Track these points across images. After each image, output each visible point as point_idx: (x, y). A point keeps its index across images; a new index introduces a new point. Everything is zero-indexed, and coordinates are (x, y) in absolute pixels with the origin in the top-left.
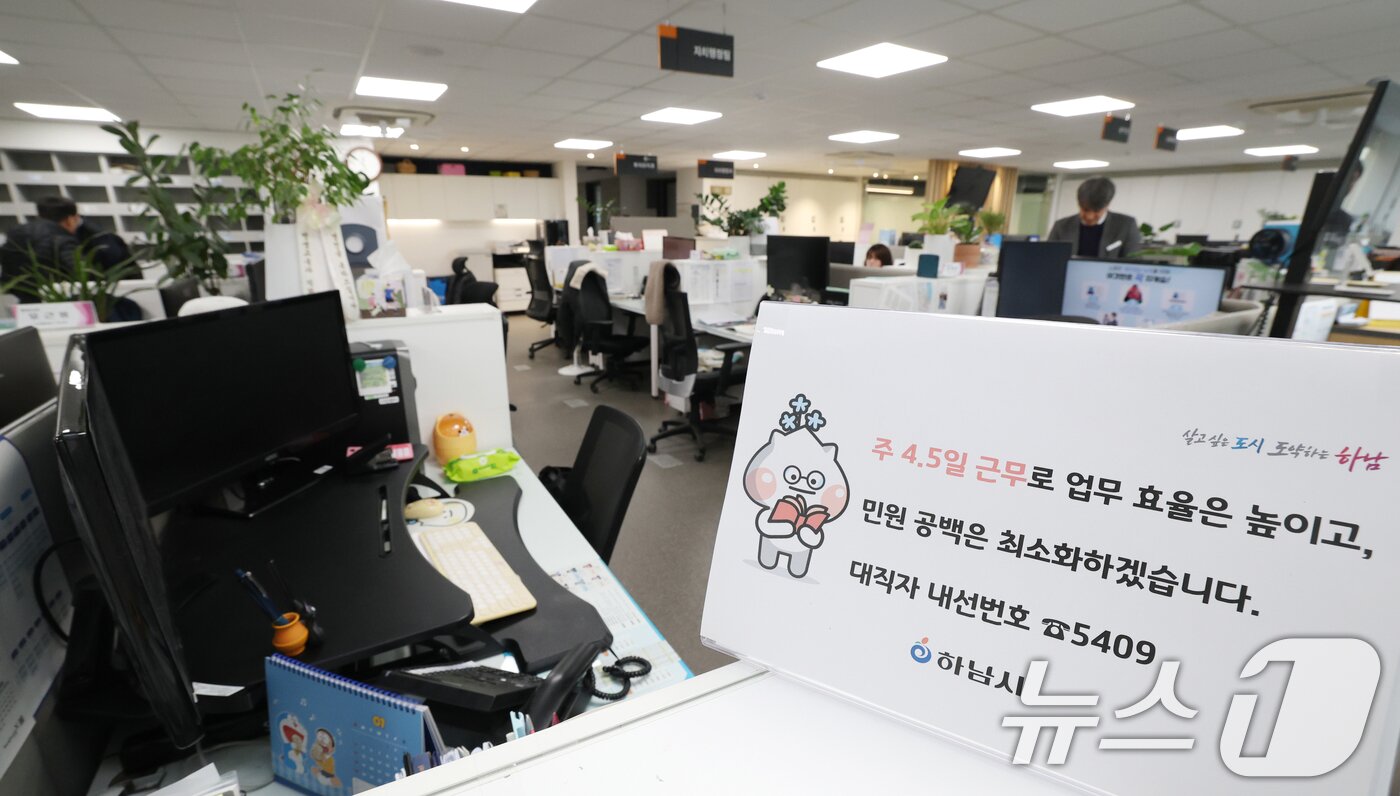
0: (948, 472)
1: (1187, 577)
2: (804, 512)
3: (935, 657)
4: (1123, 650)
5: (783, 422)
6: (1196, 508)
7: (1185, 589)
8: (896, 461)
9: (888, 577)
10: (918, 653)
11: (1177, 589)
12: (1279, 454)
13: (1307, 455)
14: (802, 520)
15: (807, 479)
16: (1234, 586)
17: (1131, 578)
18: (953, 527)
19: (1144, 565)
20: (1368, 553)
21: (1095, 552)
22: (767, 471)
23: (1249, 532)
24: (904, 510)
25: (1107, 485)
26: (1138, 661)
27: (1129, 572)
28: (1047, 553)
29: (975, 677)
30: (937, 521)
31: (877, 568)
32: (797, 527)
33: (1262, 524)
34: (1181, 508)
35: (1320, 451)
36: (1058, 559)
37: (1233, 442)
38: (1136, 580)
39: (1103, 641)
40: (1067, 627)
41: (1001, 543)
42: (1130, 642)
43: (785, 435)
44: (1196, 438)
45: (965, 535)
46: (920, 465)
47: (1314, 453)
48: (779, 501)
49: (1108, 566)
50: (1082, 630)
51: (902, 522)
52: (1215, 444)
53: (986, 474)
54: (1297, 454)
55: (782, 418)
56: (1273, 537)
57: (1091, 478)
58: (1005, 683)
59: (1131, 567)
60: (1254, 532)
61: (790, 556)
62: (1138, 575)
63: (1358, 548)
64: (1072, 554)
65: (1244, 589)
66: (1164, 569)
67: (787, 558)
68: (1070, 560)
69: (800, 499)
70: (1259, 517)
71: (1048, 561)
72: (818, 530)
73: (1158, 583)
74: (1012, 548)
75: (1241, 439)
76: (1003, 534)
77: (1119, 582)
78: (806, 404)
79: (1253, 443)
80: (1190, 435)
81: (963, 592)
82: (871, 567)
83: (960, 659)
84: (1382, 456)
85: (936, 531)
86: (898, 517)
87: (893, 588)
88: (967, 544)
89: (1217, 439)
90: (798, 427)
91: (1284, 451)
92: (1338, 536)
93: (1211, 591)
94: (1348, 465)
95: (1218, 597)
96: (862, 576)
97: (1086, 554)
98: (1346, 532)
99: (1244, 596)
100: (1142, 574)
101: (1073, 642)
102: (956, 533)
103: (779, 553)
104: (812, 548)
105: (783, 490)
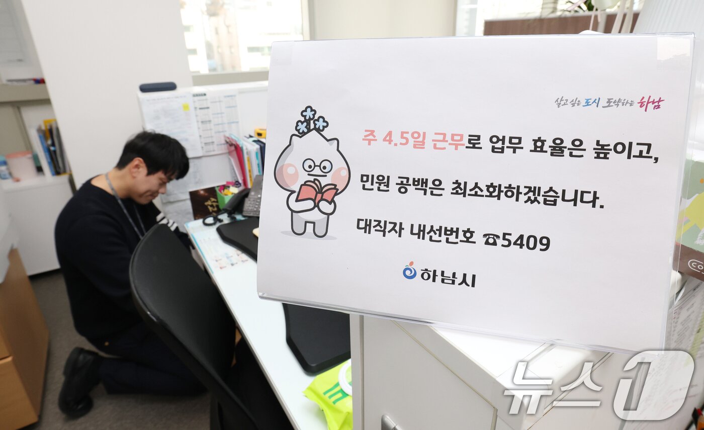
0: (415, 146)
1: (564, 191)
2: (320, 191)
3: (419, 273)
4: (531, 245)
5: (298, 128)
6: (565, 147)
7: (563, 200)
8: (379, 144)
9: (383, 226)
10: (408, 273)
11: (559, 200)
12: (609, 106)
13: (623, 105)
14: (319, 196)
15: (320, 166)
16: (590, 192)
17: (533, 198)
18: (421, 184)
19: (539, 188)
20: (656, 159)
21: (510, 185)
22: (290, 165)
23: (595, 158)
24: (388, 177)
25: (514, 141)
26: (541, 250)
27: (531, 194)
28: (482, 191)
29: (446, 281)
30: (411, 182)
31: (375, 221)
32: (317, 202)
33: (602, 151)
34: (558, 149)
35: (630, 102)
36: (488, 194)
37: (583, 102)
38: (536, 199)
39: (520, 242)
40: (498, 237)
41: (453, 189)
42: (535, 238)
43: (300, 137)
44: (562, 103)
45: (430, 188)
46: (396, 145)
47: (627, 103)
48: (302, 185)
49: (519, 193)
50: (507, 237)
51: (388, 186)
52: (573, 105)
53: (439, 145)
54: (618, 105)
55: (297, 125)
56: (608, 158)
57: (504, 137)
58: (464, 281)
59: (532, 191)
60: (598, 157)
61: (314, 223)
62: (536, 196)
63: (651, 157)
64: (497, 189)
65: (595, 193)
66: (551, 189)
67: (313, 224)
68: (496, 193)
69: (316, 182)
70: (600, 147)
71: (483, 196)
72: (332, 202)
73: (548, 198)
74: (460, 192)
75: (588, 100)
76: (454, 183)
77: (526, 202)
78: (313, 112)
79: (594, 101)
80: (559, 100)
81: (432, 227)
82: (370, 220)
83: (435, 271)
84: (661, 100)
85: (411, 189)
86: (385, 183)
87: (387, 233)
88: (432, 194)
89: (574, 101)
90: (309, 130)
91: (612, 104)
92: (641, 152)
93: (578, 198)
94: (645, 106)
95: (582, 201)
96: (365, 228)
97: (505, 188)
98: (645, 148)
99: (595, 198)
100: (539, 195)
101: (503, 246)
102: (424, 187)
103: (306, 222)
104: (328, 215)
105: (304, 177)
